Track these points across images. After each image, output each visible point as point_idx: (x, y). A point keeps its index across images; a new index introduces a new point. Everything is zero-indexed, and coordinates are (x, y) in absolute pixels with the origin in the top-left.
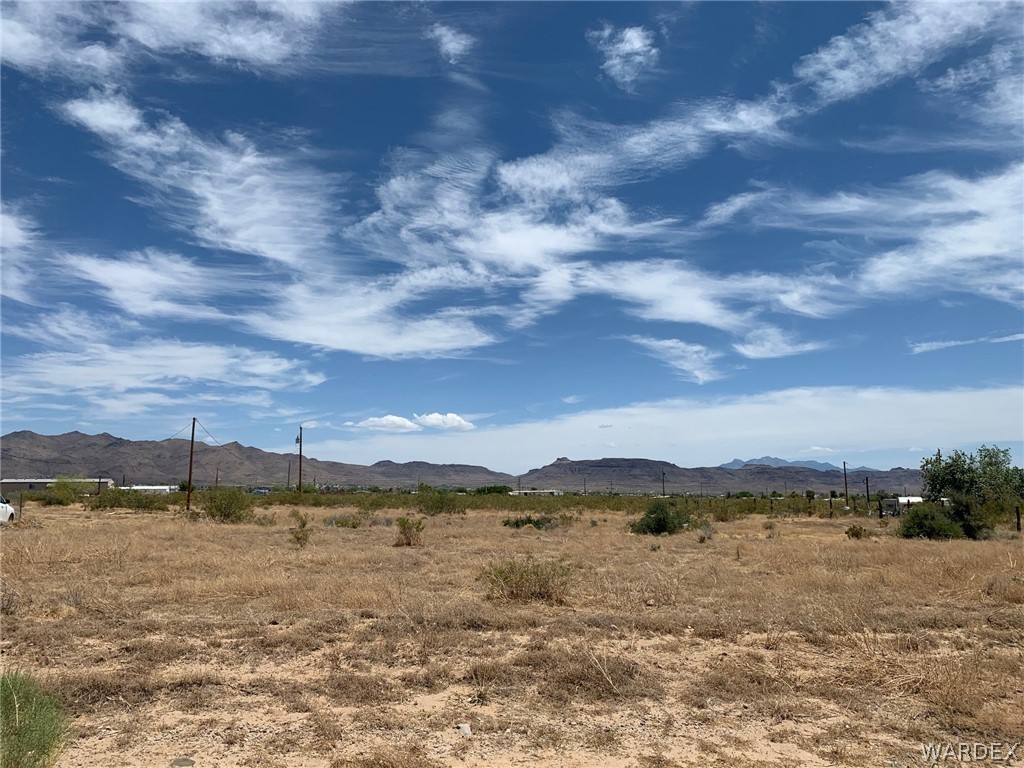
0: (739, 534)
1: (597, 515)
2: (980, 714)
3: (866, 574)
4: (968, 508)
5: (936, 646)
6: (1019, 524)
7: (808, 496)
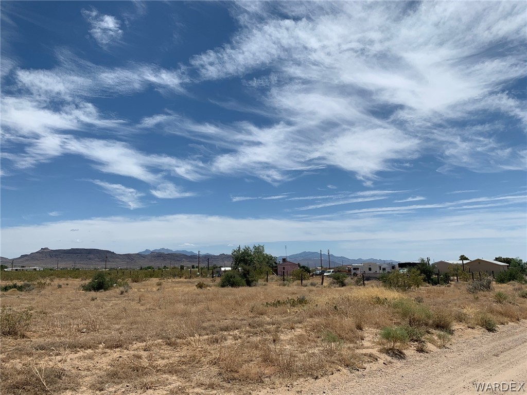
0: (143, 289)
1: (63, 281)
2: (241, 370)
3: (201, 307)
4: (248, 272)
5: (226, 340)
6: (267, 279)
7: (181, 268)
